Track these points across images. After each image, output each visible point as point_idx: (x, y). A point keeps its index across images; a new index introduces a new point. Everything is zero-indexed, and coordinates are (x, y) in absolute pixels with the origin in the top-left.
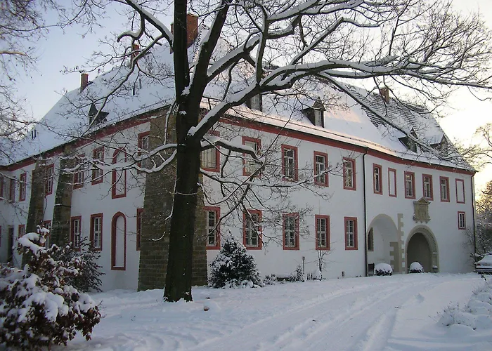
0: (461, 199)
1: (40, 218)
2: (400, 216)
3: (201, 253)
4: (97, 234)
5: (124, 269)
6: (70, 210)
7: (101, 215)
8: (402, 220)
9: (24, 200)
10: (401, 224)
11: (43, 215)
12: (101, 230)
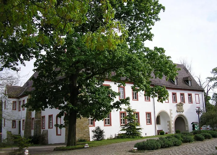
0: (197, 102)
1: (30, 117)
2: (171, 110)
3: (87, 128)
4: (51, 122)
5: (60, 135)
6: (41, 114)
7: (52, 115)
8: (172, 112)
9: (24, 110)
10: (171, 114)
11: (31, 116)
12: (52, 121)
